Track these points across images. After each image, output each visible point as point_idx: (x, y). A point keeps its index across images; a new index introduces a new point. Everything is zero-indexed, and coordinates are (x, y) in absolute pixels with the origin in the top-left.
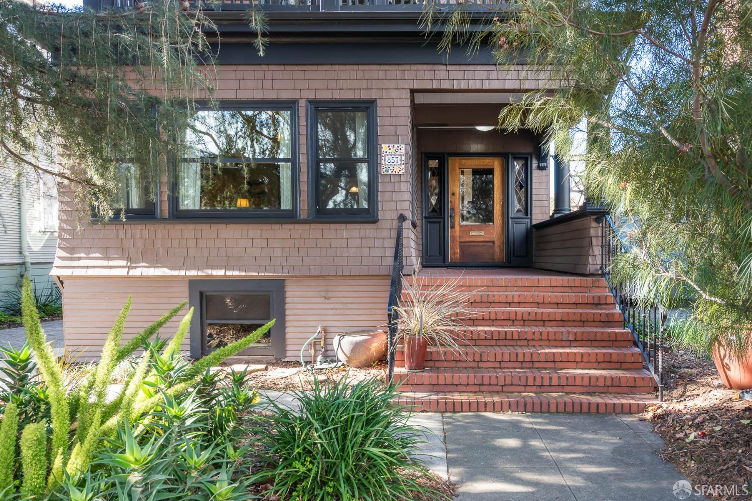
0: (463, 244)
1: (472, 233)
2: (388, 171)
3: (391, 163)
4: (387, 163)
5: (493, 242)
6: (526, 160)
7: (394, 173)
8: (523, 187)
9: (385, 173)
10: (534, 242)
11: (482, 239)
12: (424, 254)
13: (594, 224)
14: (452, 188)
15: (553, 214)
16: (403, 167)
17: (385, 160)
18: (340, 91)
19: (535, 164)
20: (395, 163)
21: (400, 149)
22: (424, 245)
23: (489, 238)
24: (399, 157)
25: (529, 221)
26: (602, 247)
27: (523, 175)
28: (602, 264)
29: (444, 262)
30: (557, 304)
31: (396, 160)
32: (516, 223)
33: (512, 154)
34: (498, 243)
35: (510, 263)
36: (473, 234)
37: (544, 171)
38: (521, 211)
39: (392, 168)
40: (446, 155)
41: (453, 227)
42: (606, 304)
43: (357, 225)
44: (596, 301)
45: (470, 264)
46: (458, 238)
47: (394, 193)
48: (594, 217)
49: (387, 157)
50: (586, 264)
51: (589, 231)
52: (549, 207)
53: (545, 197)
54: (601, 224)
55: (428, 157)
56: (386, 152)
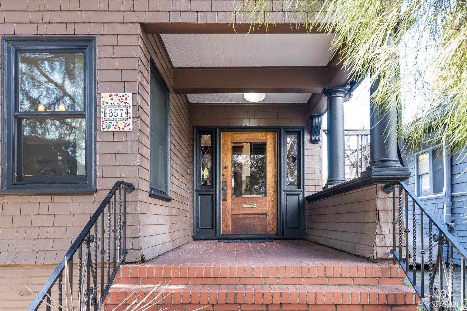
0: (235, 216)
1: (244, 206)
2: (109, 128)
3: (113, 117)
4: (108, 117)
5: (266, 214)
6: (298, 133)
7: (117, 129)
8: (295, 160)
9: (106, 130)
10: (307, 214)
11: (255, 212)
12: (195, 226)
13: (381, 194)
14: (224, 161)
15: (326, 185)
16: (130, 121)
17: (105, 113)
18: (48, 25)
19: (307, 137)
20: (119, 117)
21: (126, 99)
22: (195, 217)
23: (262, 210)
24: (124, 109)
25: (301, 193)
26: (394, 224)
27: (295, 147)
28: (394, 246)
29: (216, 235)
30: (336, 305)
31: (120, 113)
32: (289, 195)
33: (284, 128)
34: (270, 216)
35: (283, 235)
36: (246, 206)
37: (316, 145)
38: (295, 184)
39: (115, 124)
40: (218, 130)
41: (225, 200)
42: (405, 305)
43: (67, 197)
44: (391, 302)
45: (242, 237)
46: (230, 211)
47: (117, 155)
48: (382, 185)
49: (108, 110)
50: (372, 245)
51: (375, 204)
52: (321, 179)
53: (317, 170)
54: (391, 195)
55: (200, 132)
56: (107, 103)
